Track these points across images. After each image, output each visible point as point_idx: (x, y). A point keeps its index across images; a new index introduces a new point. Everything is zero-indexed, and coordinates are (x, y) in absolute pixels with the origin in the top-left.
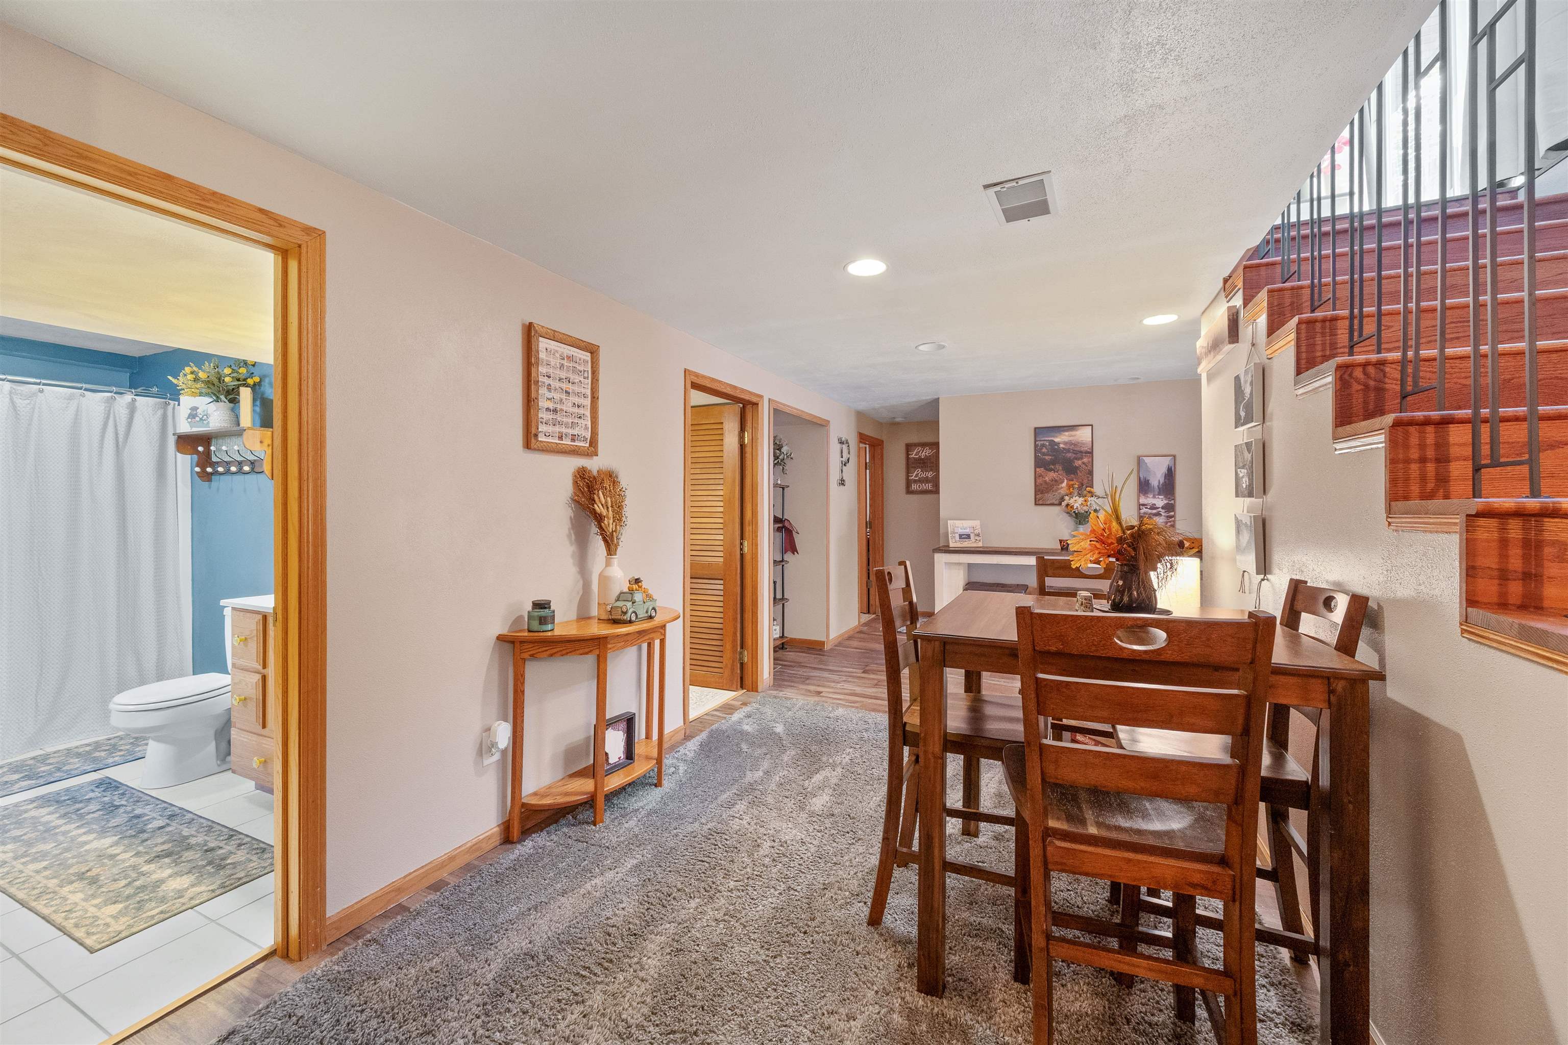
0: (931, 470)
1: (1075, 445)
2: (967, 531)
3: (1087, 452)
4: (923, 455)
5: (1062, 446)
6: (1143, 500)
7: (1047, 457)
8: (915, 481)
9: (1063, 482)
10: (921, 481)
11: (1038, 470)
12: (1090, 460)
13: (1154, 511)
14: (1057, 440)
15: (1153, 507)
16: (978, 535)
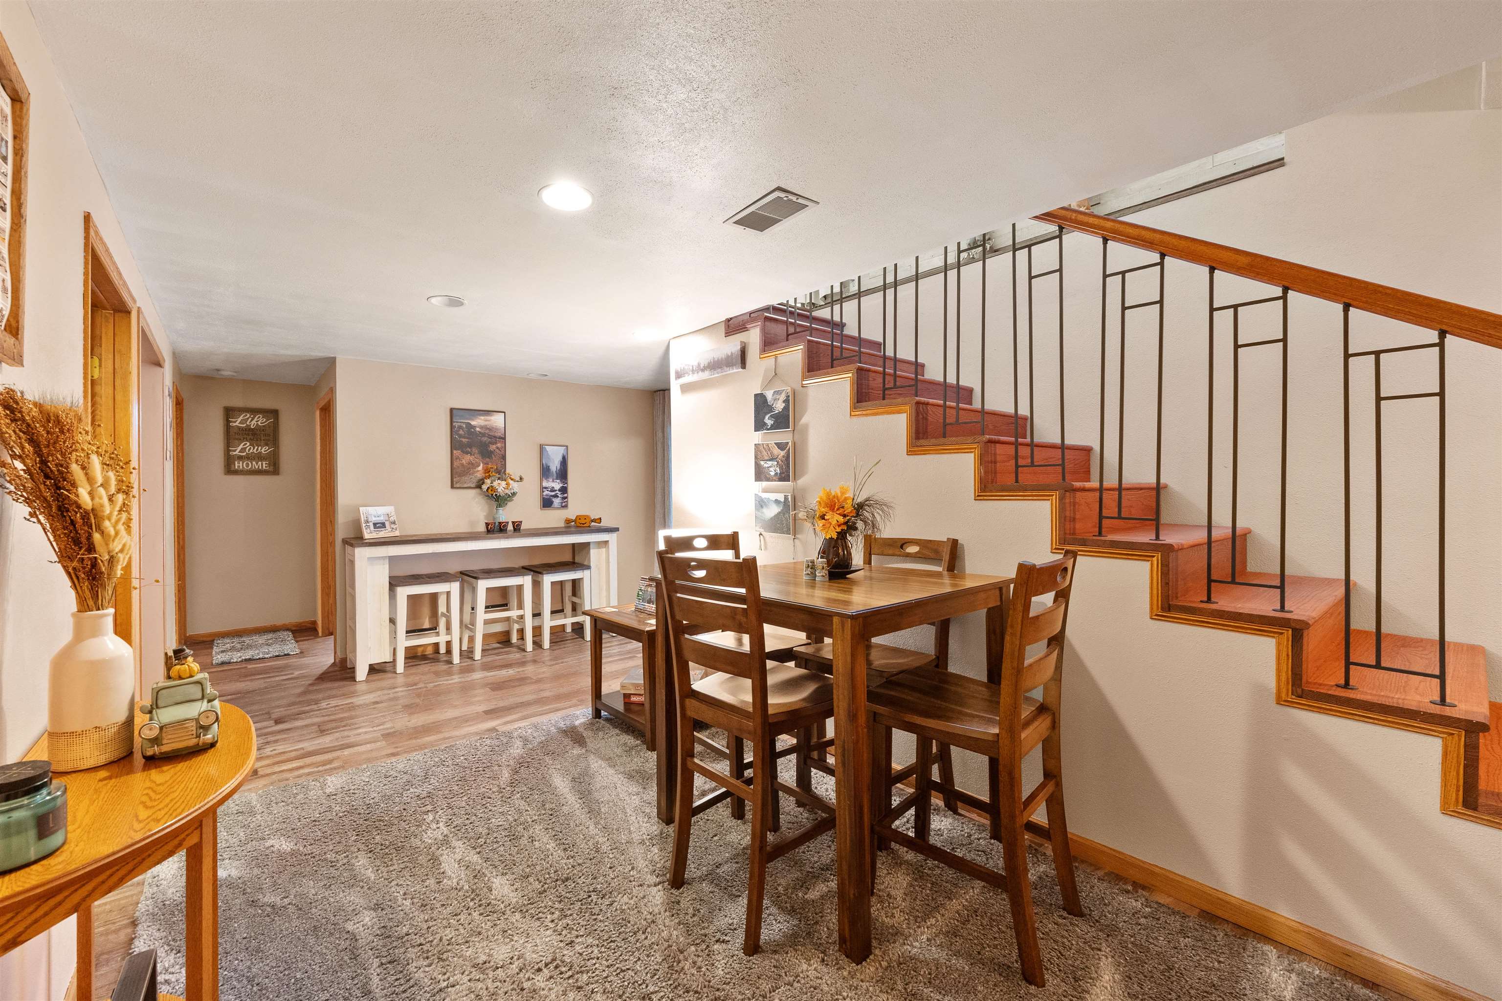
0: (267, 445)
1: (490, 429)
2: (382, 519)
3: (500, 438)
4: (253, 424)
5: (478, 429)
6: (545, 484)
7: (464, 440)
8: (240, 458)
9: (479, 466)
10: (249, 457)
11: (455, 452)
12: (503, 445)
13: (553, 493)
14: (473, 423)
15: (553, 490)
16: (394, 523)
